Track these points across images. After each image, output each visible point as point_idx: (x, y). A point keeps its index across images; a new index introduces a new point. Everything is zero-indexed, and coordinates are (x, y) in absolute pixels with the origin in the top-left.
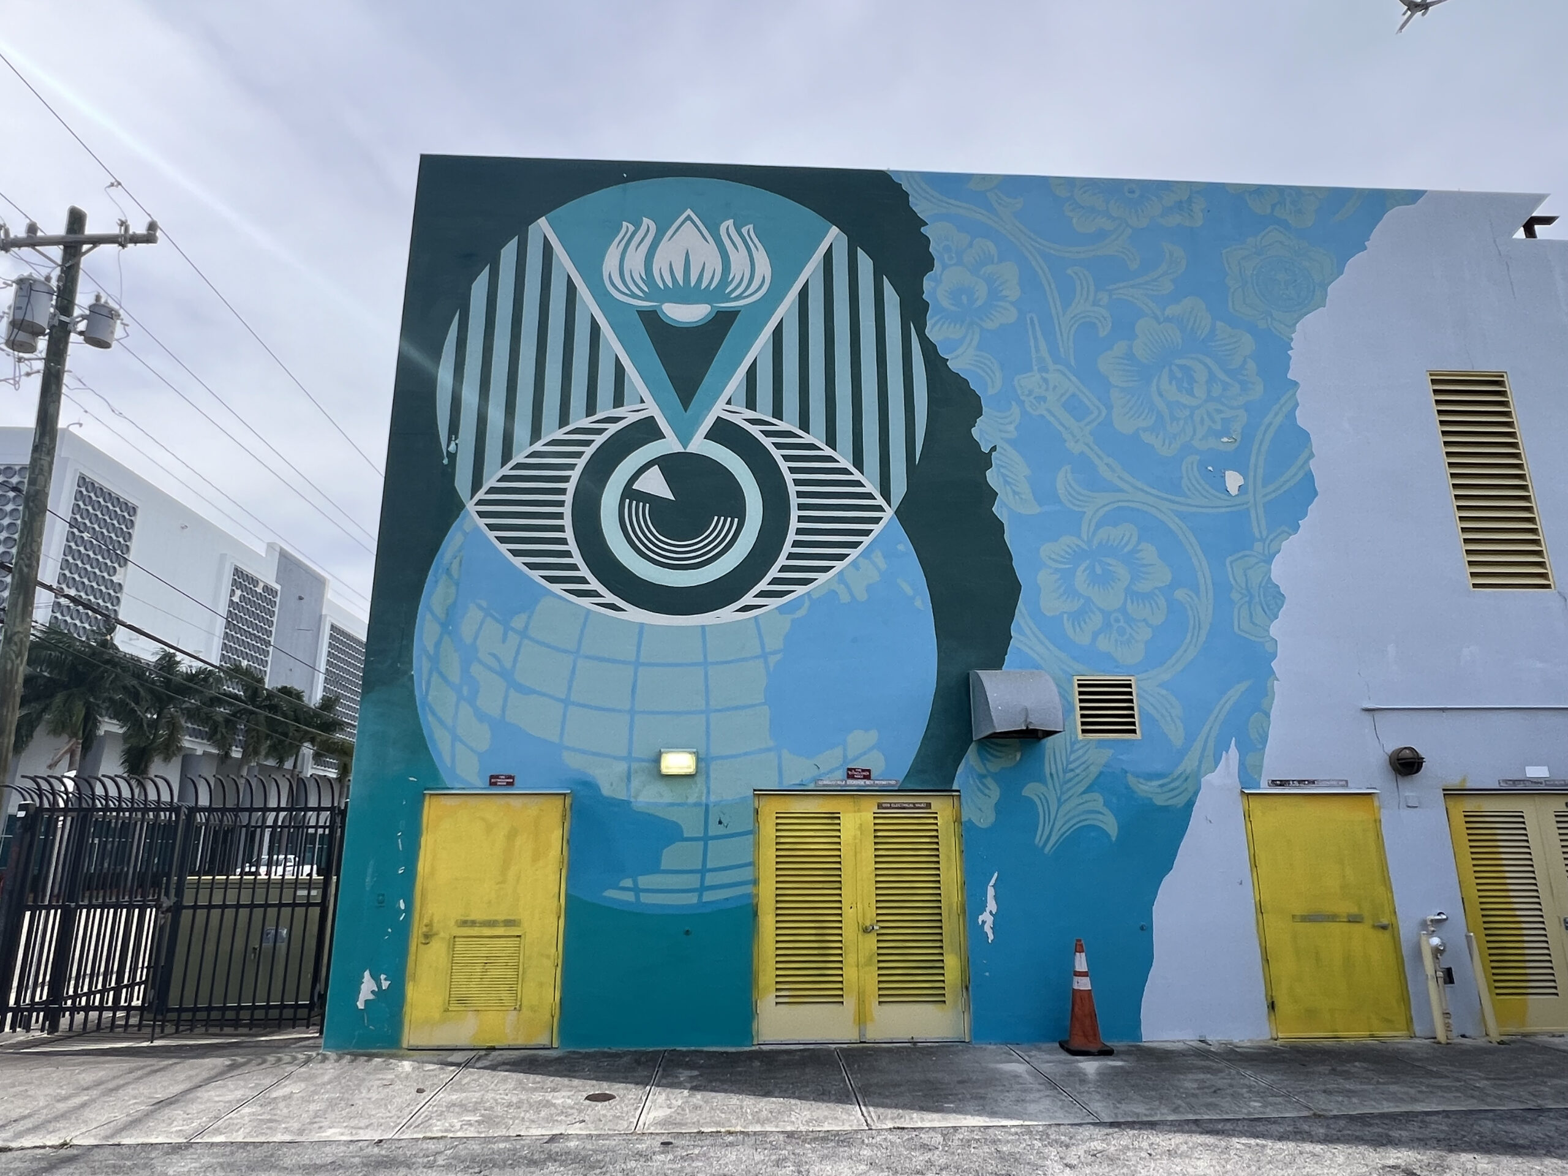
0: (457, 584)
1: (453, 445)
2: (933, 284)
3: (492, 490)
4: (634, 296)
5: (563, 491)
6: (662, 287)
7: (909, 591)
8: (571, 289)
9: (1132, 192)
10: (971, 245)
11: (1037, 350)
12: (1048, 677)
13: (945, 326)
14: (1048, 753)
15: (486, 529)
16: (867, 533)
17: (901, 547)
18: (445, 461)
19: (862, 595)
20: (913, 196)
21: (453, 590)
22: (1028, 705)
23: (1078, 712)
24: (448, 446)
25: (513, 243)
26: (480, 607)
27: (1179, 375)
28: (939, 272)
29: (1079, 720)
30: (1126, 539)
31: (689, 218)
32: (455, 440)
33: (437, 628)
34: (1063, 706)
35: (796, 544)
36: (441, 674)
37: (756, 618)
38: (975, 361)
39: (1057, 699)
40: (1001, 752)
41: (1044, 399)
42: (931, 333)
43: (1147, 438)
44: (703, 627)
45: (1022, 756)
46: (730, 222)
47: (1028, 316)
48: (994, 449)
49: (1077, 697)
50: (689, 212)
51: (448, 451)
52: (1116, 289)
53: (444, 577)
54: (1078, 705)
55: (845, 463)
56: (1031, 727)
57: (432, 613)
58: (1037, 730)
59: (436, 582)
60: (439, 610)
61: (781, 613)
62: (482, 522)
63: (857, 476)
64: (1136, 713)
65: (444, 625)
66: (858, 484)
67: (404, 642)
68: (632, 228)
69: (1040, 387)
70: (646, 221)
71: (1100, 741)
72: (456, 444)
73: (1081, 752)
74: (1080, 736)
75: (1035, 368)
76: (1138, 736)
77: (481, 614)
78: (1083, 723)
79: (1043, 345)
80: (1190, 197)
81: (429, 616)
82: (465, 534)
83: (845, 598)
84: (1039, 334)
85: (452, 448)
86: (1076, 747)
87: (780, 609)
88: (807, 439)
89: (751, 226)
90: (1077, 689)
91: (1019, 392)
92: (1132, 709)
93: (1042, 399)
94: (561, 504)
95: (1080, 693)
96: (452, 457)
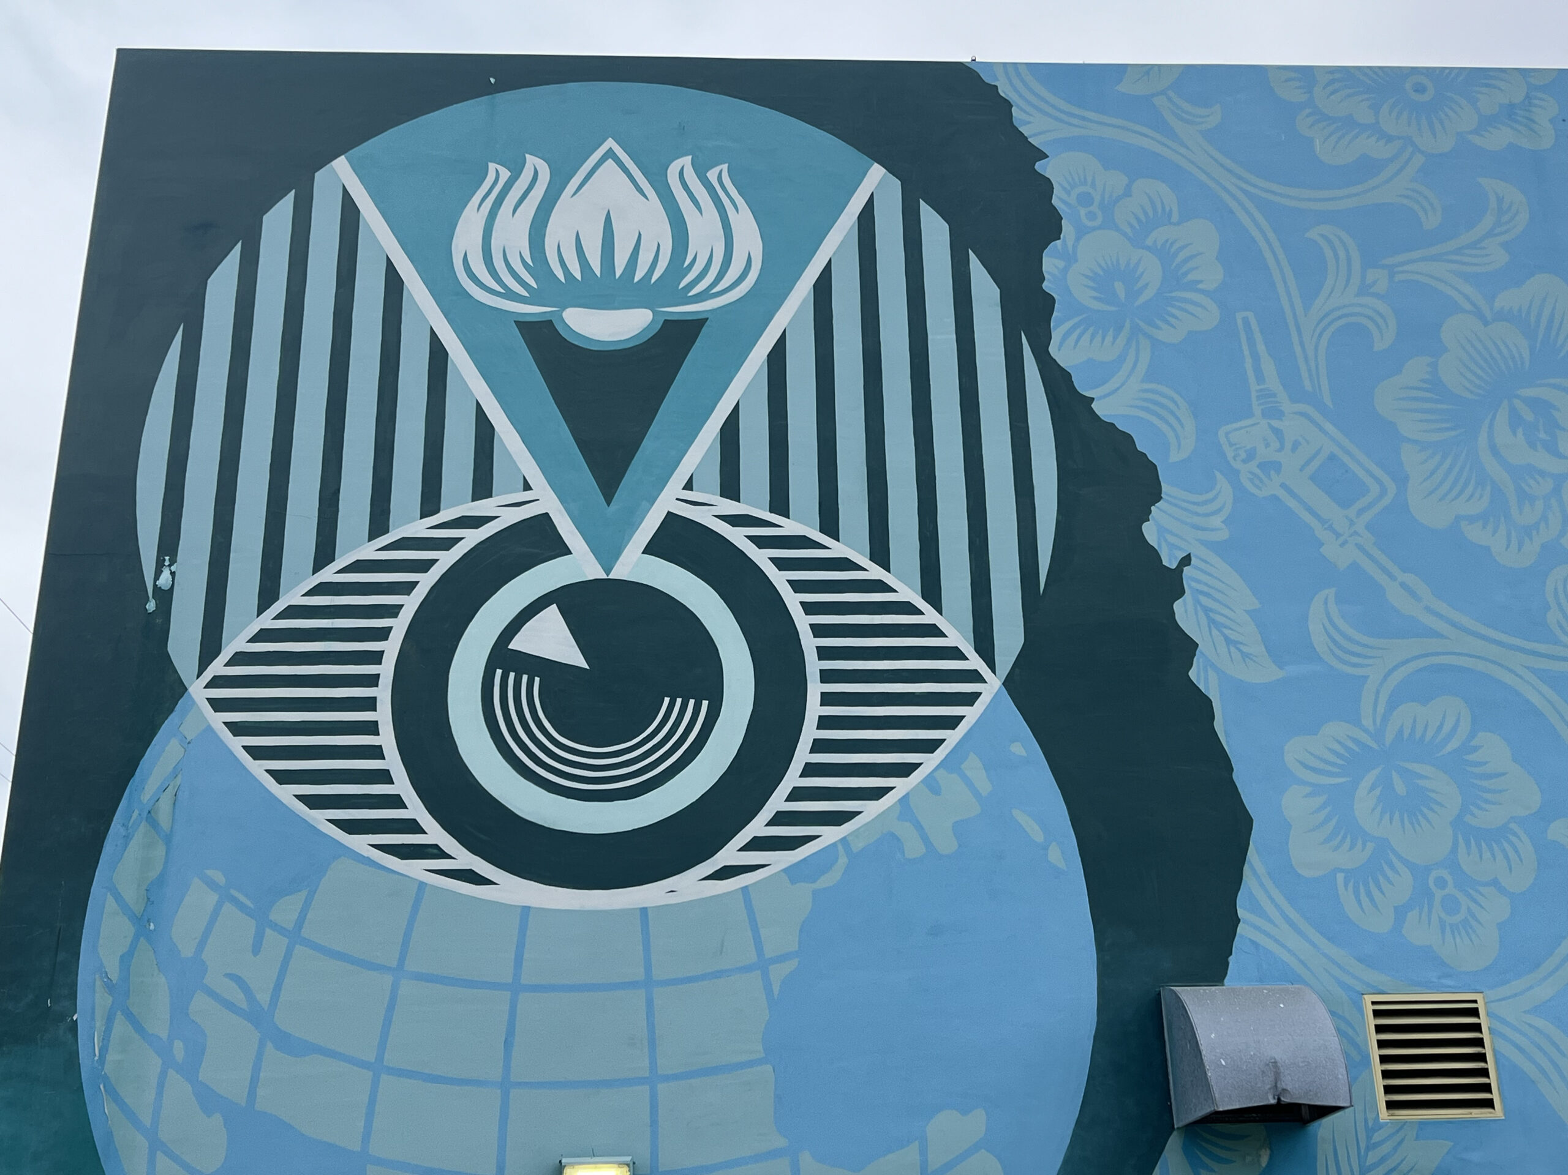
0: (168, 840)
1: (165, 576)
2: (1061, 264)
3: (239, 659)
4: (510, 295)
5: (376, 658)
6: (561, 277)
7: (1038, 836)
8: (394, 284)
9: (1420, 89)
10: (1128, 193)
11: (1260, 378)
12: (1314, 998)
13: (1087, 336)
14: (1323, 1151)
15: (226, 734)
16: (952, 723)
17: (1018, 749)
18: (151, 606)
19: (946, 844)
20: (1018, 106)
21: (160, 851)
22: (1278, 1054)
23: (1378, 1068)
24: (157, 576)
25: (286, 205)
26: (212, 885)
27: (1529, 416)
28: (1070, 244)
29: (1380, 1083)
30: (1447, 727)
31: (610, 154)
32: (170, 566)
33: (127, 929)
34: (1347, 1055)
35: (819, 746)
36: (130, 1017)
37: (745, 889)
38: (1145, 400)
39: (1333, 1041)
40: (1230, 1150)
41: (1277, 467)
42: (1061, 352)
43: (1475, 534)
44: (644, 911)
45: (1271, 1157)
46: (687, 160)
47: (1239, 316)
48: (1186, 560)
49: (1374, 1037)
50: (610, 143)
51: (155, 585)
52: (1403, 264)
53: (143, 827)
54: (1375, 1053)
55: (908, 592)
56: (1286, 1099)
57: (118, 898)
58: (1299, 1105)
59: (127, 838)
60: (131, 894)
61: (793, 881)
62: (218, 720)
63: (930, 616)
64: (1491, 1065)
65: (141, 921)
66: (933, 631)
67: (62, 956)
68: (505, 174)
69: (1267, 445)
70: (532, 161)
71: (1423, 1124)
72: (173, 574)
73: (1386, 1148)
74: (1384, 1113)
75: (1257, 410)
76: (1498, 1112)
77: (212, 898)
78: (1388, 1090)
79: (1269, 367)
80: (1528, 96)
81: (111, 903)
82: (186, 743)
83: (914, 848)
84: (1261, 348)
85: (165, 580)
86: (1377, 1137)
87: (792, 872)
88: (836, 549)
89: (725, 167)
90: (1372, 1022)
91: (1230, 454)
92: (1482, 1058)
93: (1270, 467)
94: (372, 680)
95: (1379, 1029)
96: (165, 597)
